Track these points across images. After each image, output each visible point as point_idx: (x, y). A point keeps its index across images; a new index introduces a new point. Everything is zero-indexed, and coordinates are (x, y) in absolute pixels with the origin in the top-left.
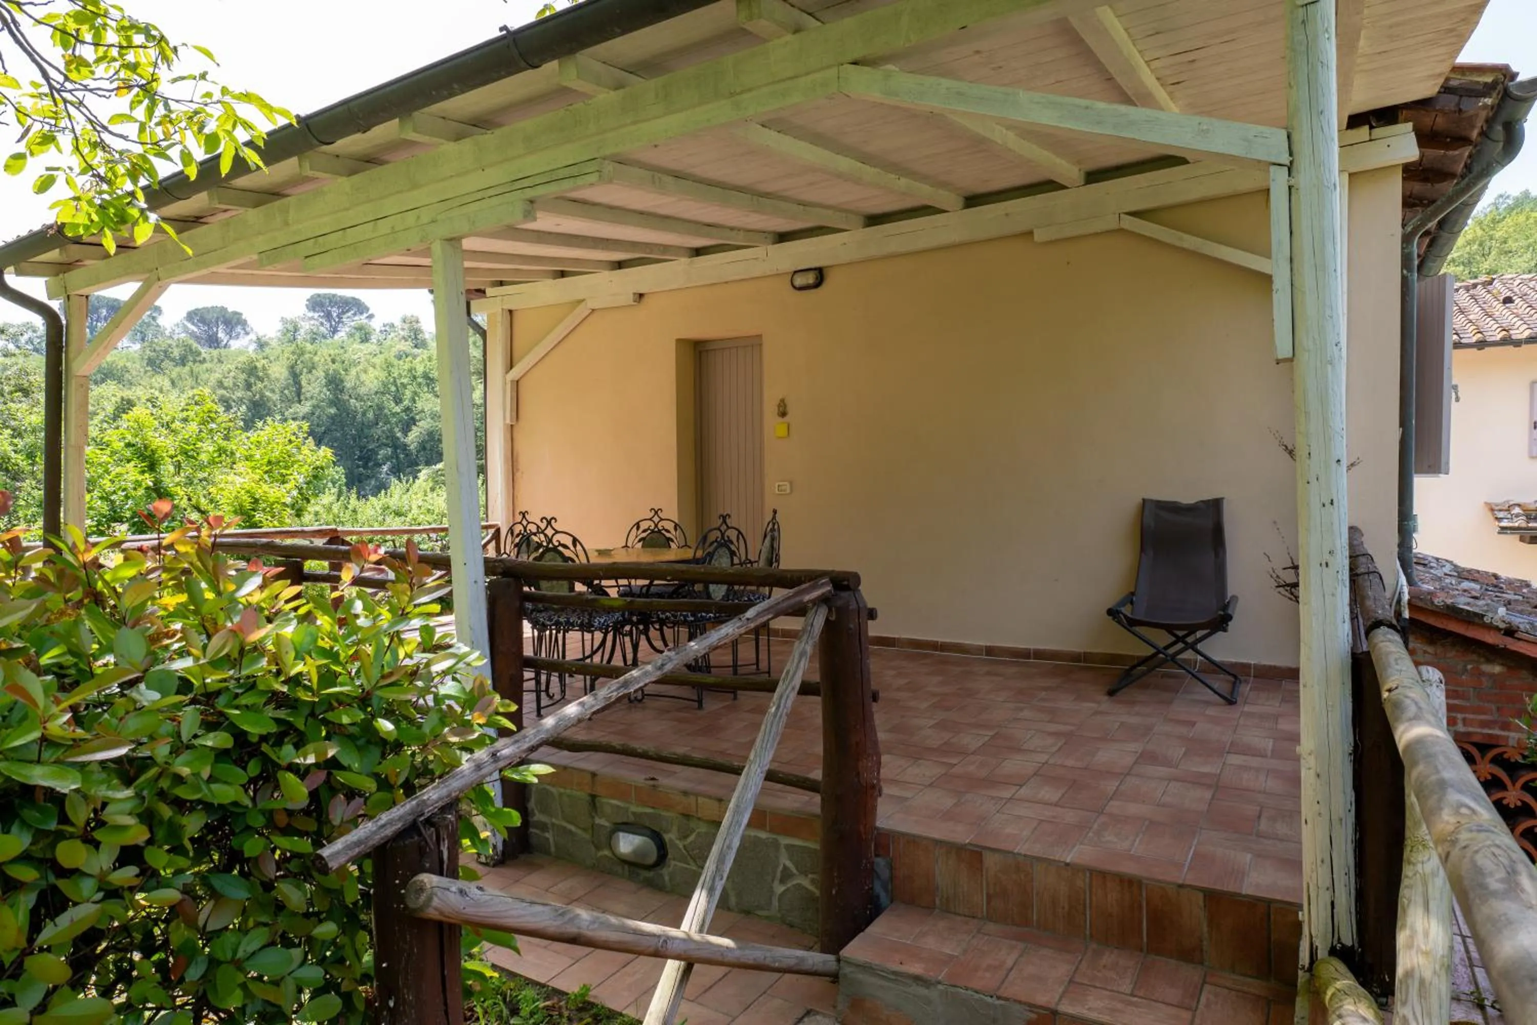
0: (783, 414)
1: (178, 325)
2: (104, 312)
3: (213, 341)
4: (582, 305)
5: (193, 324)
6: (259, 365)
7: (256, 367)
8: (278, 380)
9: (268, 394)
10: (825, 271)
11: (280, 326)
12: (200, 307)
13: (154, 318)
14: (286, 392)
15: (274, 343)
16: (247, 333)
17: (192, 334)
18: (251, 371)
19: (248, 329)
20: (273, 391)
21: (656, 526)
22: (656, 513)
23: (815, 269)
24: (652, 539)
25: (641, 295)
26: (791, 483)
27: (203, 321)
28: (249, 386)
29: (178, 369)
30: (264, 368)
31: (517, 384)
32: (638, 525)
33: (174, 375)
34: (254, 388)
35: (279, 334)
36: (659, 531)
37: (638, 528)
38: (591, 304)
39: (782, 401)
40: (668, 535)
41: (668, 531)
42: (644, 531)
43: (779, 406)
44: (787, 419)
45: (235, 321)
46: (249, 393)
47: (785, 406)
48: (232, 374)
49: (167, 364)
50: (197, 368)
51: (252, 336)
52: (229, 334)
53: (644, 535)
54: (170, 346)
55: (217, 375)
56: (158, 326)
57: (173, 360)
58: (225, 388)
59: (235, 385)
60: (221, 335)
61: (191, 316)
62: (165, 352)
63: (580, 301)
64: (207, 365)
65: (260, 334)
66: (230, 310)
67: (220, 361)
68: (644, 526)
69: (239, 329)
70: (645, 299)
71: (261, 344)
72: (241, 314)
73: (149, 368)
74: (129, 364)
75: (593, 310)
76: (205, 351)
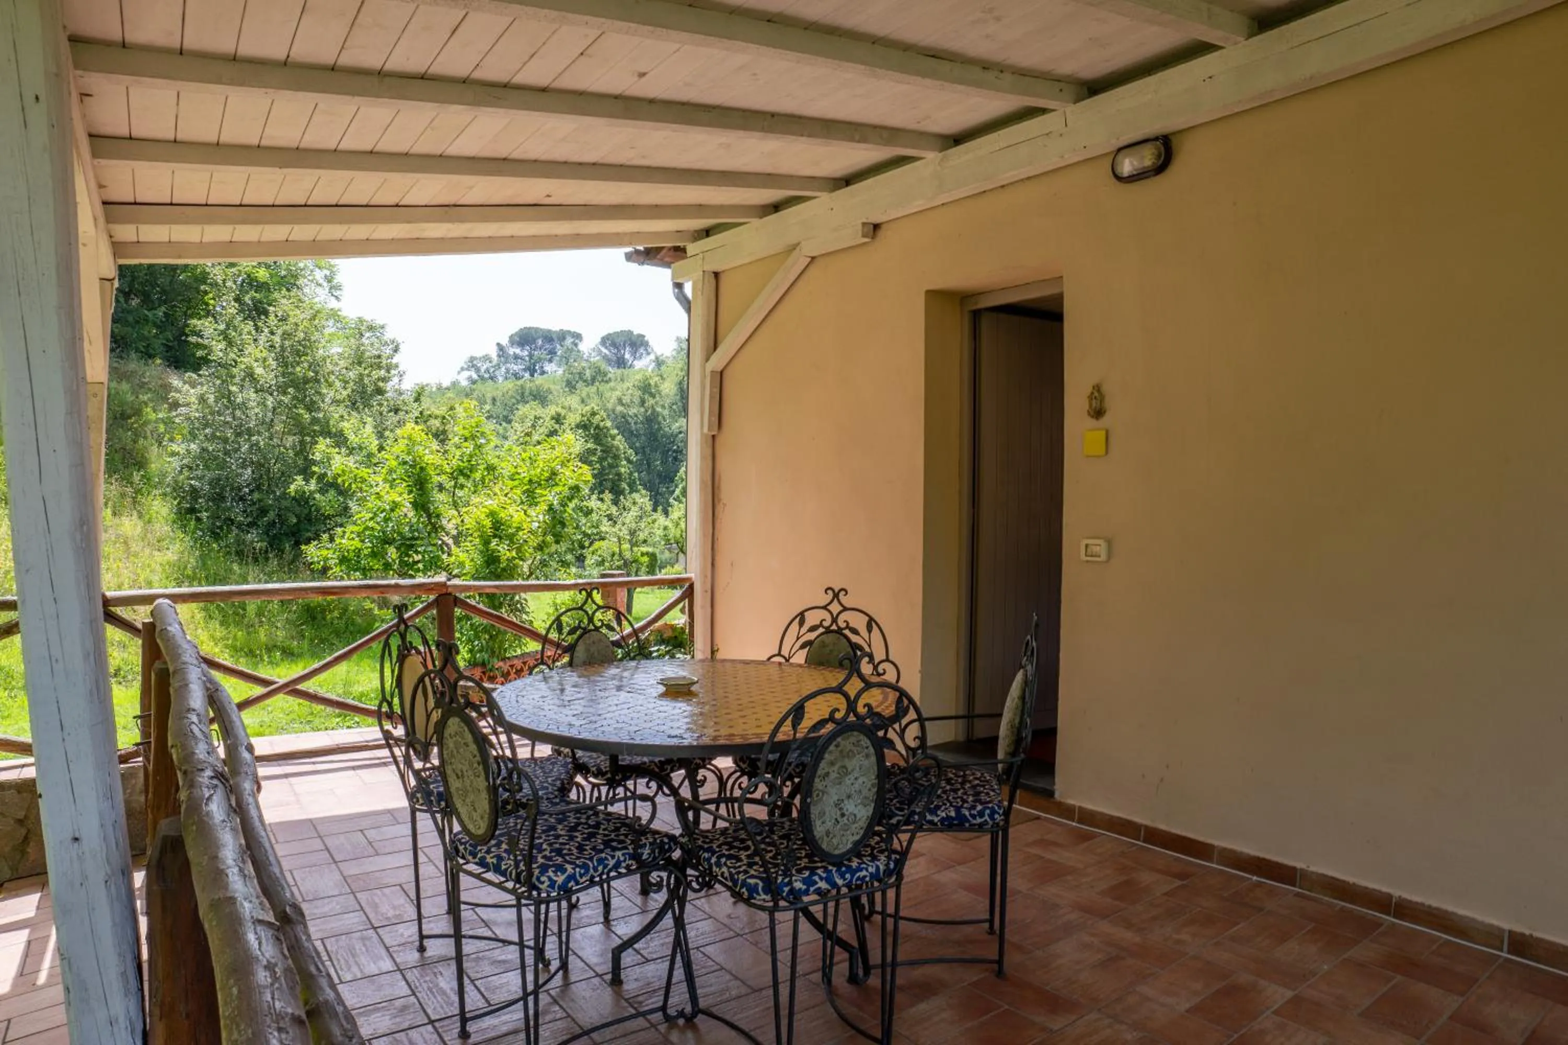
0: (1098, 413)
1: (594, 350)
2: (540, 342)
3: (621, 363)
4: (795, 253)
5: (606, 348)
6: (652, 382)
7: (650, 385)
8: (668, 396)
9: (659, 409)
10: (1175, 141)
11: (675, 345)
12: (611, 332)
13: (576, 345)
14: (674, 407)
15: (670, 362)
16: (648, 354)
17: (605, 357)
18: (646, 389)
19: (650, 350)
20: (663, 407)
21: (834, 620)
22: (836, 595)
23: (1156, 139)
24: (823, 645)
25: (876, 227)
26: (1109, 542)
27: (614, 345)
28: (643, 402)
29: (587, 389)
30: (656, 386)
31: (720, 377)
32: (801, 617)
33: (584, 394)
34: (646, 405)
35: (674, 353)
36: (839, 631)
37: (801, 624)
38: (810, 248)
39: (1097, 388)
40: (854, 638)
41: (855, 632)
42: (813, 629)
43: (1091, 397)
44: (1105, 421)
45: (639, 343)
46: (642, 410)
47: (1102, 398)
48: (630, 391)
49: (580, 385)
50: (603, 387)
51: (652, 357)
52: (634, 354)
53: (812, 636)
54: (584, 368)
55: (618, 393)
56: (579, 351)
57: (585, 381)
58: (623, 405)
59: (632, 402)
60: (627, 356)
61: (604, 341)
62: (580, 374)
63: (794, 247)
64: (612, 384)
65: (659, 353)
66: (635, 333)
67: (622, 380)
68: (812, 618)
69: (642, 350)
70: (881, 233)
71: (659, 363)
72: (643, 336)
73: (567, 389)
74: (552, 387)
75: (813, 258)
76: (612, 371)
